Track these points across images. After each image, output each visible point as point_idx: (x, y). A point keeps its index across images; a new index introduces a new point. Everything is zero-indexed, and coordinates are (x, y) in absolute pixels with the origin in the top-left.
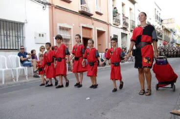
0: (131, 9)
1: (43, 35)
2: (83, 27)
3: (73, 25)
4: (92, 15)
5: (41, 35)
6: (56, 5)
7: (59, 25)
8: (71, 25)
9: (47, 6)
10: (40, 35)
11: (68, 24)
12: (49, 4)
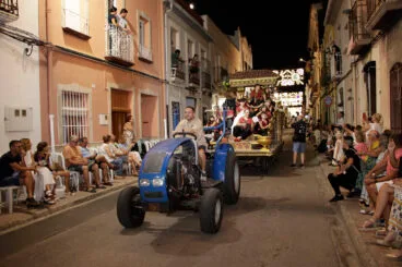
0: (202, 51)
1: (24, 113)
2: (113, 90)
3: (93, 86)
4: (132, 65)
5: (21, 113)
6: (55, 44)
7: (62, 87)
8: (89, 86)
9: (36, 48)
10: (17, 112)
11: (82, 84)
12: (41, 44)
